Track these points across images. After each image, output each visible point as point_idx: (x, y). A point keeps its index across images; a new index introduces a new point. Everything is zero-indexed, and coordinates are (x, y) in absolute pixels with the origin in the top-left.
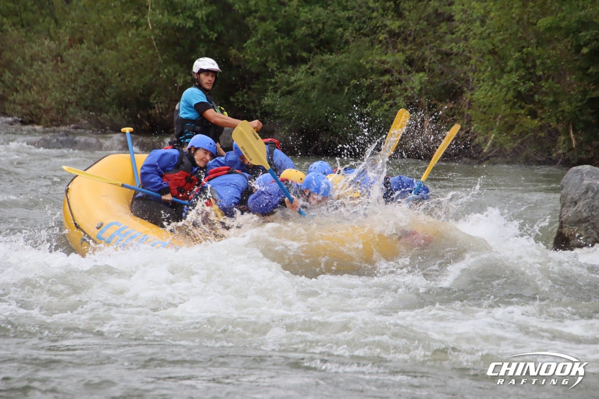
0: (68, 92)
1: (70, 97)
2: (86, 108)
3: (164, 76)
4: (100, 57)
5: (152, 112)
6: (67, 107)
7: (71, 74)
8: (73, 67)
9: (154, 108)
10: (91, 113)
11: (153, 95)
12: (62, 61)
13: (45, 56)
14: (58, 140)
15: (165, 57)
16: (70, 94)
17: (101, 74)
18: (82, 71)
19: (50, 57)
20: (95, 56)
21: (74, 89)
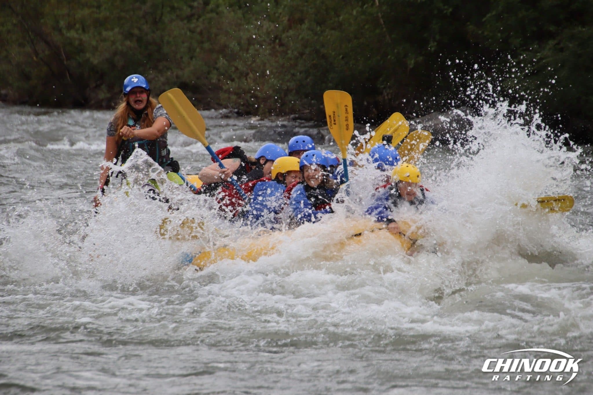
0: (287, 78)
1: (288, 84)
2: (307, 96)
3: (393, 58)
4: (322, 38)
5: (380, 98)
6: (286, 95)
7: (290, 59)
8: (292, 51)
9: (382, 93)
10: (313, 101)
11: (381, 79)
12: (281, 45)
13: (262, 39)
14: (275, 132)
15: (393, 36)
16: (288, 81)
17: (324, 57)
18: (302, 54)
19: (268, 40)
20: (316, 38)
21: (293, 75)
